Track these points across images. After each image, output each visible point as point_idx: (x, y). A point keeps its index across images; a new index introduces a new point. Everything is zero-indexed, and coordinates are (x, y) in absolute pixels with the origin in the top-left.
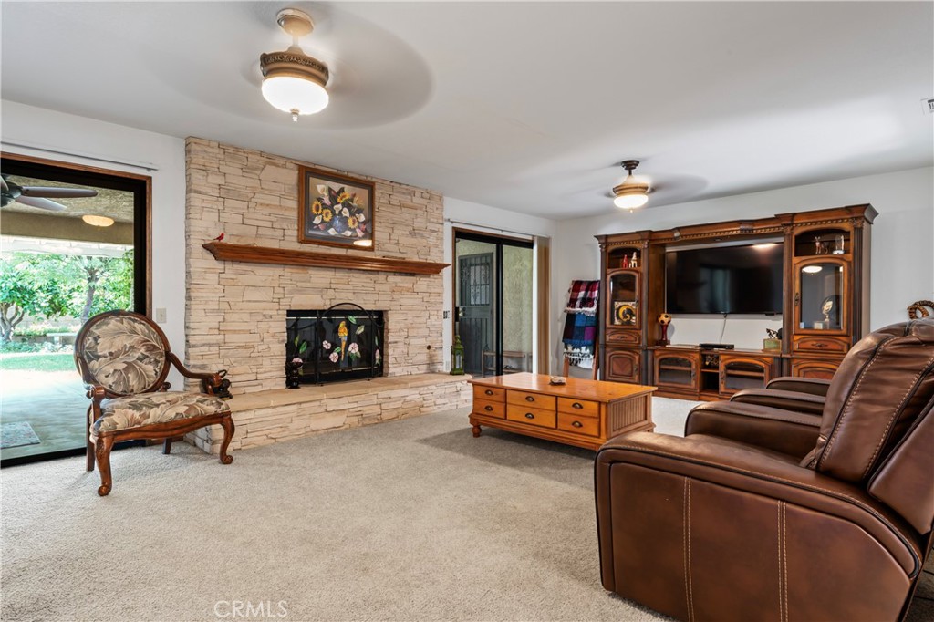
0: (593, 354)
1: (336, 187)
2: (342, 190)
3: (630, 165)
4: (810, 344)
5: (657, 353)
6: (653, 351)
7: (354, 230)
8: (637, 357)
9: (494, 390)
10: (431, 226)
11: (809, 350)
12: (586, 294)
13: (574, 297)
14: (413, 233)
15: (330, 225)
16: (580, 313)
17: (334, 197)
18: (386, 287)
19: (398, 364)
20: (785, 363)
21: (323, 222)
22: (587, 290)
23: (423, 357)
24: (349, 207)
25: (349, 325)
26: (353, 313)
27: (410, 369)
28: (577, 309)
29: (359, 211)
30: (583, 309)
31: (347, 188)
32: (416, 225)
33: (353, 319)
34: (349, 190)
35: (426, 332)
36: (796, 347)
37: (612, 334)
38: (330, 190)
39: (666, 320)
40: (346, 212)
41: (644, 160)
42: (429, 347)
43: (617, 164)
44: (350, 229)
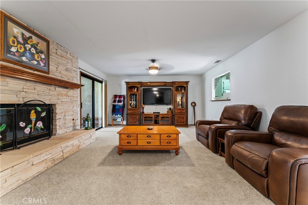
0: (122, 117)
1: (27, 34)
2: (31, 37)
3: (153, 61)
4: (179, 111)
5: (143, 115)
6: (142, 115)
7: (38, 61)
8: (138, 117)
9: (131, 135)
10: (74, 69)
11: (179, 113)
12: (119, 99)
13: (115, 100)
14: (67, 70)
15: (23, 55)
16: (117, 105)
17: (26, 40)
18: (55, 93)
19: (61, 128)
20: (174, 116)
21: (17, 51)
22: (119, 98)
23: (71, 124)
24: (35, 48)
25: (37, 112)
26: (39, 105)
27: (66, 130)
28: (116, 104)
29: (42, 52)
30: (119, 103)
31: (33, 37)
32: (68, 67)
33: (39, 109)
34: (35, 39)
35: (72, 113)
36: (176, 112)
37: (130, 111)
38: (23, 34)
39: (144, 106)
40: (33, 50)
41: (158, 60)
42: (73, 120)
43: (149, 60)
44: (36, 60)
